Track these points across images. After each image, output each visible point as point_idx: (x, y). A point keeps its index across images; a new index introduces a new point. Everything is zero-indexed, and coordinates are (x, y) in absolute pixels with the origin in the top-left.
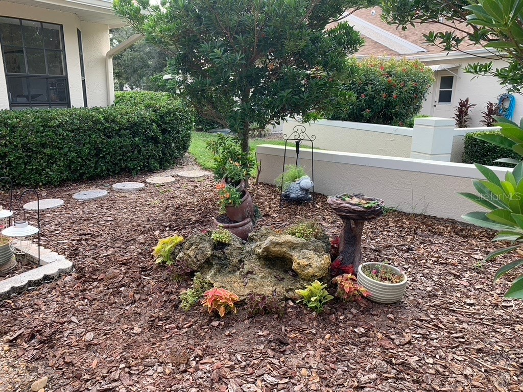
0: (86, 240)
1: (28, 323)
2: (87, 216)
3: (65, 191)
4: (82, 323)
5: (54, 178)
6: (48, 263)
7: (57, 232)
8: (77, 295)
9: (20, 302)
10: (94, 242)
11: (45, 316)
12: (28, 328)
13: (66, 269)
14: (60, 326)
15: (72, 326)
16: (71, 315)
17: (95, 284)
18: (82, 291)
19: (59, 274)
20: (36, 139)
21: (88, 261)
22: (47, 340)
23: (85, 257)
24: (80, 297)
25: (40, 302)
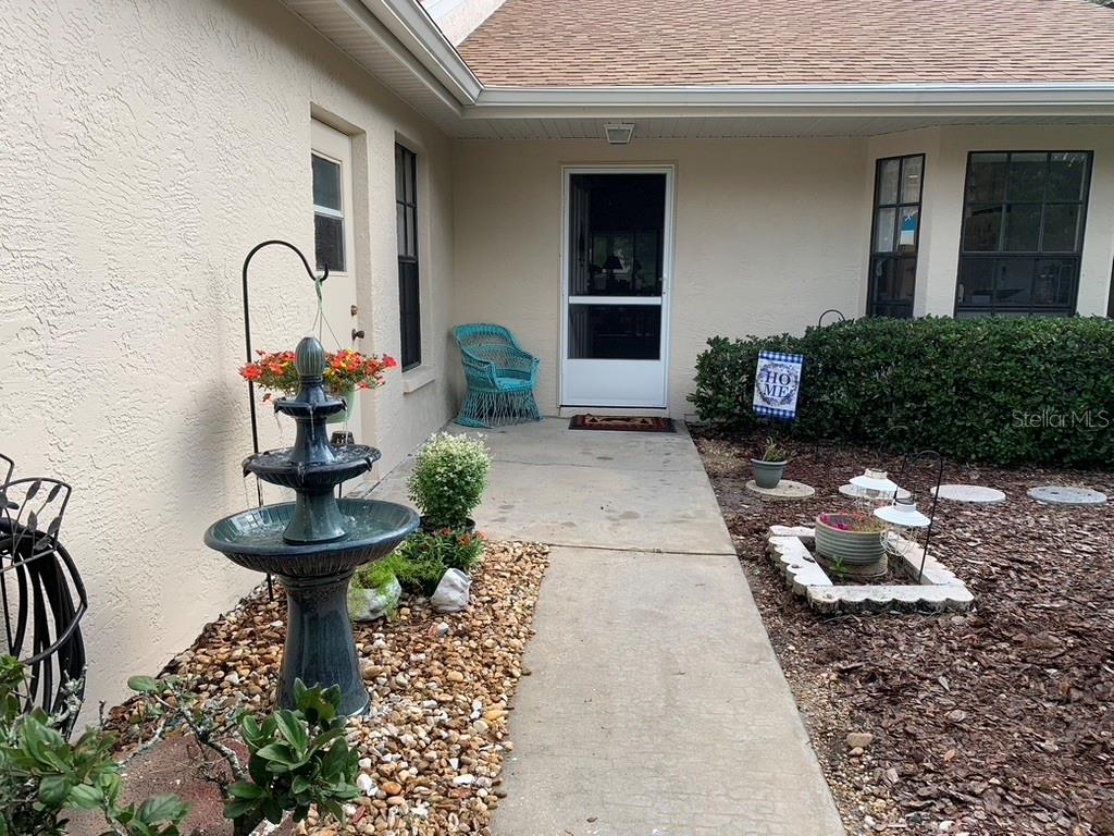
0: (1019, 571)
1: (873, 657)
2: (1041, 532)
3: (1018, 479)
4: (954, 693)
5: (1001, 450)
6: (932, 584)
7: (972, 544)
8: (962, 649)
9: (871, 626)
10: (1034, 580)
11: (900, 659)
12: (870, 665)
13: (959, 603)
14: (917, 681)
15: (936, 689)
16: (940, 673)
17: (1004, 645)
18: (973, 647)
19: (946, 608)
20: (983, 372)
21: (1007, 605)
22: (891, 691)
23: (1004, 596)
24: (966, 654)
25: (902, 638)
